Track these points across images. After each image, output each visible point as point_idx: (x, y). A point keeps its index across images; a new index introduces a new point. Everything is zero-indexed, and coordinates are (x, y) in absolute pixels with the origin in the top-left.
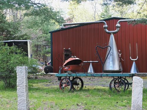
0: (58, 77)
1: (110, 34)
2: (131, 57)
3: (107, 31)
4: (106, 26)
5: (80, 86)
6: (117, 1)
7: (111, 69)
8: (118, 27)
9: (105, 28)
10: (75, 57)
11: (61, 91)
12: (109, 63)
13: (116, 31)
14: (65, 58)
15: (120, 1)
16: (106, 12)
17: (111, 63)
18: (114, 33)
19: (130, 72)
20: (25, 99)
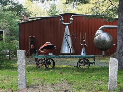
0: (35, 58)
1: (65, 25)
2: (81, 43)
3: (63, 23)
4: (63, 19)
5: (52, 65)
6: (76, 1)
7: (66, 52)
8: (71, 20)
9: (62, 21)
10: (49, 43)
11: (38, 69)
12: (65, 47)
13: (70, 23)
14: (31, 43)
15: (78, 1)
16: (54, 9)
17: (66, 47)
18: (68, 25)
19: (80, 55)
20: (24, 76)
